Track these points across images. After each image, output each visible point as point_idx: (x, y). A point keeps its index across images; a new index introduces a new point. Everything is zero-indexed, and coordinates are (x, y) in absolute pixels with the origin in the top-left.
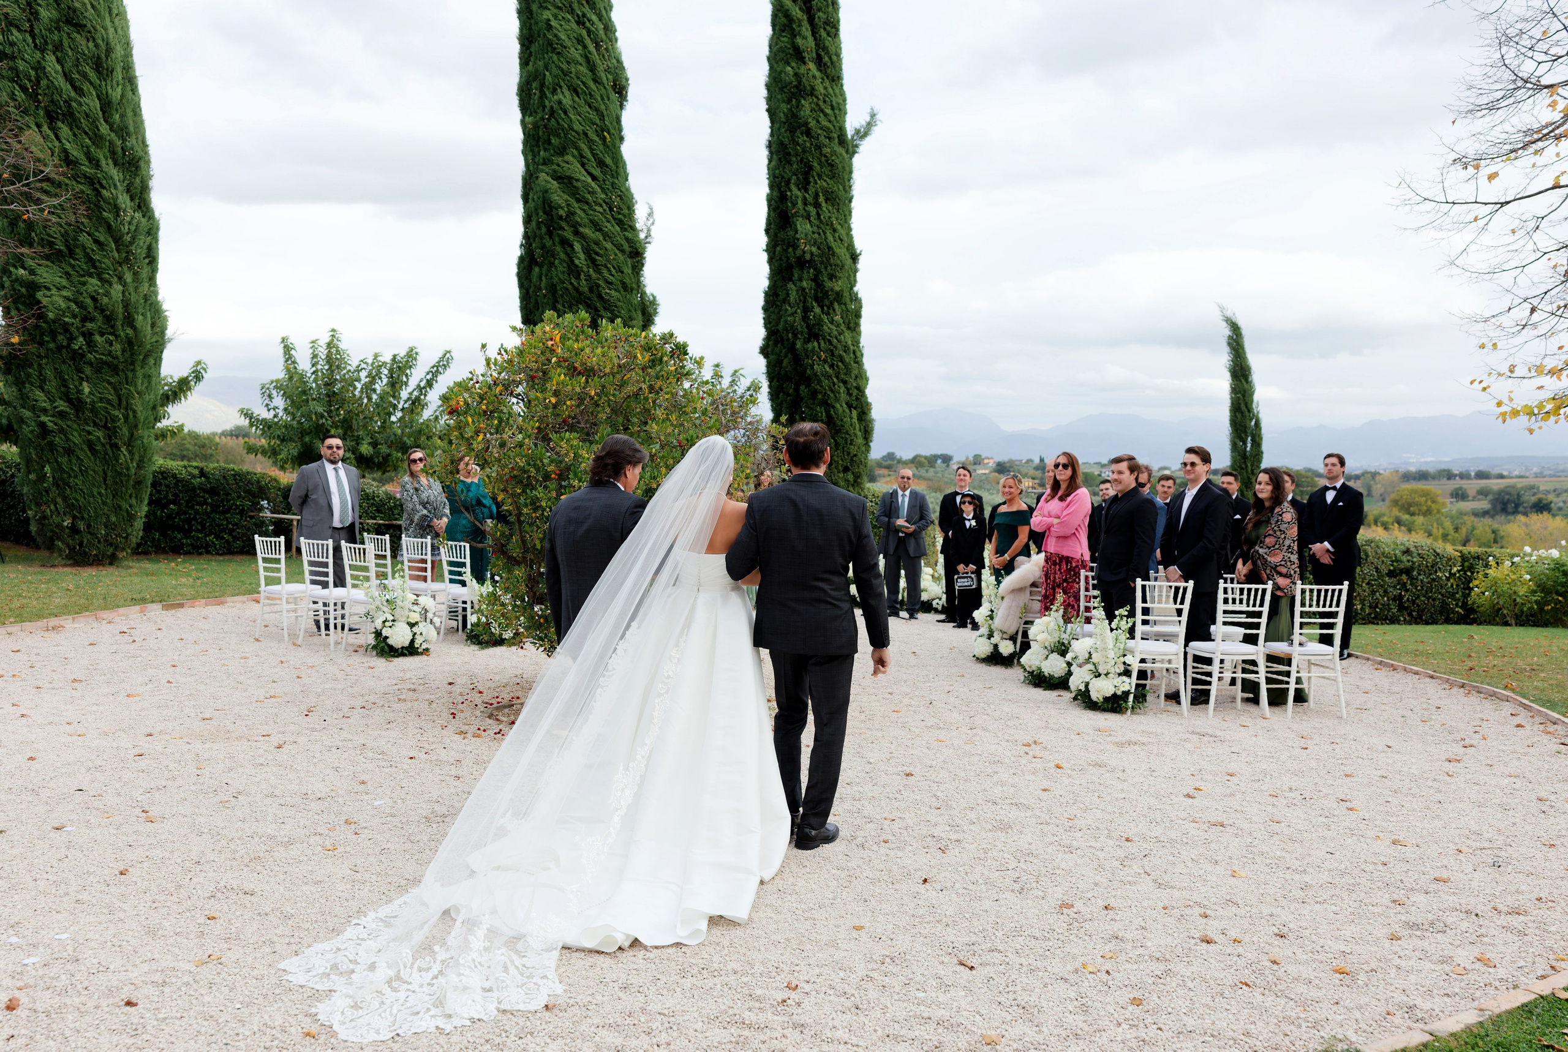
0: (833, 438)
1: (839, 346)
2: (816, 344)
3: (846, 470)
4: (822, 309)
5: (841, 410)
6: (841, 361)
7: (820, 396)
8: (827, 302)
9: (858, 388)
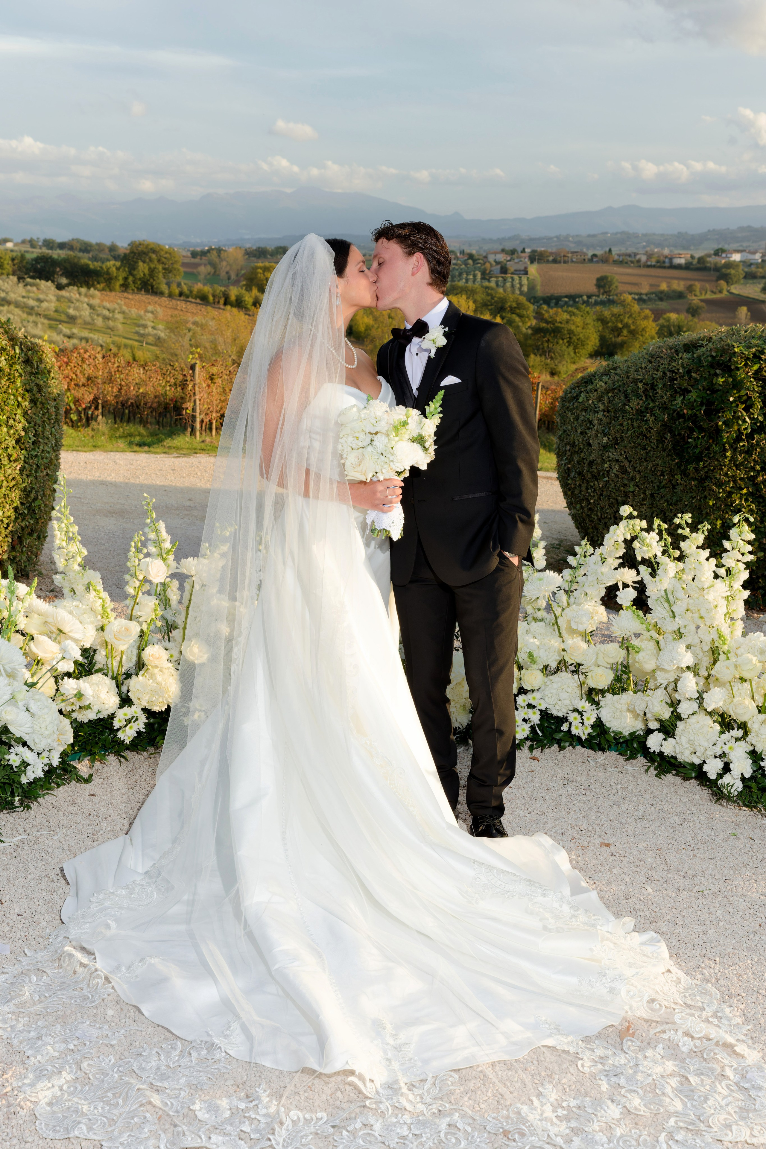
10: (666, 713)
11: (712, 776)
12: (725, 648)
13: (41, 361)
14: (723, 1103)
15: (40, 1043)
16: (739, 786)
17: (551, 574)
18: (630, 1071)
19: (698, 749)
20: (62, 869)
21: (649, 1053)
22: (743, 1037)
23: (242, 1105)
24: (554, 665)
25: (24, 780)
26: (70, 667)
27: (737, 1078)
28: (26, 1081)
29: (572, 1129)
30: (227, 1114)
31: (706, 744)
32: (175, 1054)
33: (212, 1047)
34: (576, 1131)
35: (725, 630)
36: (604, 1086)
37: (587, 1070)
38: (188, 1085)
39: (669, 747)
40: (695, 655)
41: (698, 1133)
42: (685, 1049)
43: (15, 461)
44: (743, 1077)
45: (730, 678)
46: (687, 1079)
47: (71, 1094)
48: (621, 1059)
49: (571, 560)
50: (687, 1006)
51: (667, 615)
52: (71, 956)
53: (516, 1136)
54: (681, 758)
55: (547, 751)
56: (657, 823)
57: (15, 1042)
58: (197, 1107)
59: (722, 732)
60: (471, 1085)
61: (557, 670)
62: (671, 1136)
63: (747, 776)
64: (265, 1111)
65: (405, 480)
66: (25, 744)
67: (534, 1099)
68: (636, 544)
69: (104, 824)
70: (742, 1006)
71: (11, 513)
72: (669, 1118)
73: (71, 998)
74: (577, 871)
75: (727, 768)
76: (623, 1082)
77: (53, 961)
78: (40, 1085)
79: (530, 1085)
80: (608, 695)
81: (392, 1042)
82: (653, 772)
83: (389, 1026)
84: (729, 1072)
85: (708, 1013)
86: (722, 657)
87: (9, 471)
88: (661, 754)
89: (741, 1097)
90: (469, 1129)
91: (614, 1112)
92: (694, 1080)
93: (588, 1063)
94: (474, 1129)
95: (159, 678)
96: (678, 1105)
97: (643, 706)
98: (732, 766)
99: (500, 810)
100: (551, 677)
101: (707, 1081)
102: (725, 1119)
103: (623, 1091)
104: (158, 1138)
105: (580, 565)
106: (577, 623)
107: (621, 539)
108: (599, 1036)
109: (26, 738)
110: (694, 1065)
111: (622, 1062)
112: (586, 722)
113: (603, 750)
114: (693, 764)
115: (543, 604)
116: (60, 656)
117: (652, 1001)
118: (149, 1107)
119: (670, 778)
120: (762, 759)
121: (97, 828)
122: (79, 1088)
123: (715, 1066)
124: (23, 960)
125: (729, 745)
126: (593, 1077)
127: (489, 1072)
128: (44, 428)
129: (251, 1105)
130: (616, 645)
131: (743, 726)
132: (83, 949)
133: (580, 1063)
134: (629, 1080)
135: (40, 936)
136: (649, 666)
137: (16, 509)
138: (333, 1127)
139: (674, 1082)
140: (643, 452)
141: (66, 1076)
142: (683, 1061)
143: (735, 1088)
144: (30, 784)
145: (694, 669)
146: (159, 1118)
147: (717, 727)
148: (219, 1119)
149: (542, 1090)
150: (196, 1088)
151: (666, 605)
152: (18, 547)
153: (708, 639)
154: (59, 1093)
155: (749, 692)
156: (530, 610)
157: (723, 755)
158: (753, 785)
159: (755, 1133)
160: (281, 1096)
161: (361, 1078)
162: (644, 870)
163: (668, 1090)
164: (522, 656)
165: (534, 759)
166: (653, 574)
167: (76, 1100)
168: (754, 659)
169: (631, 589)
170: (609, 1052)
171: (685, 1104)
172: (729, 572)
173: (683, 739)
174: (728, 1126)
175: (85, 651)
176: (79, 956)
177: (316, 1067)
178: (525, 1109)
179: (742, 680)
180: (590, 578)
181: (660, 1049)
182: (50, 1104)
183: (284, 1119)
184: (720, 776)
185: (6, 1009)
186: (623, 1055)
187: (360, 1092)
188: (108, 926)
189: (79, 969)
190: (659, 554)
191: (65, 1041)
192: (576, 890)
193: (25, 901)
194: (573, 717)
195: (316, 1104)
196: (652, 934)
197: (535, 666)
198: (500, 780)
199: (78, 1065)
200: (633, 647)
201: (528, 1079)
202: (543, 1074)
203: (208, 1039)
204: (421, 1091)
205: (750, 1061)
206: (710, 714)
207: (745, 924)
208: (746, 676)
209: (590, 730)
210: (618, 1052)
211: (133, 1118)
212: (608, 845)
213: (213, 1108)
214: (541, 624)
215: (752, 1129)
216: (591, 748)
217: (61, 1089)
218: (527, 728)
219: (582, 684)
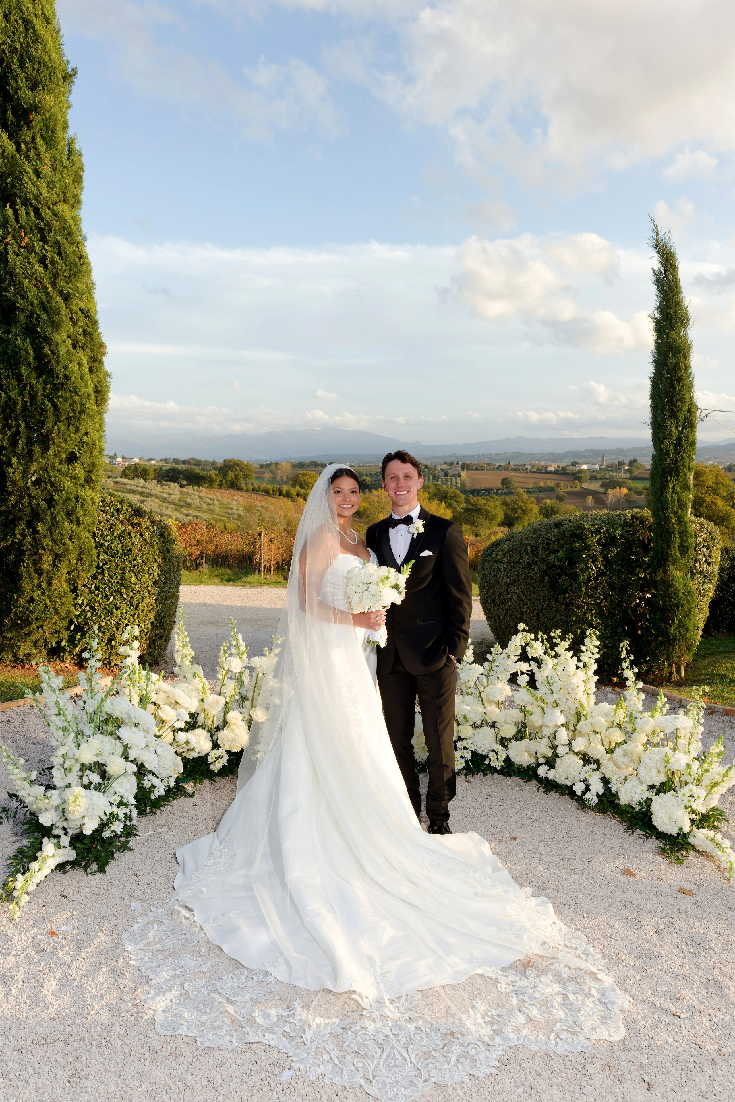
0: (51, 400)
1: (56, 224)
2: (9, 212)
3: (72, 458)
4: (18, 149)
5: (63, 350)
6: (59, 254)
7: (22, 318)
8: (26, 135)
9: (86, 314)
10: (549, 754)
11: (579, 793)
12: (585, 712)
13: (169, 534)
14: (590, 1013)
15: (158, 970)
16: (596, 800)
17: (477, 666)
18: (531, 991)
19: (569, 776)
20: (175, 854)
21: (543, 978)
22: (602, 968)
23: (285, 1013)
24: (479, 723)
25: (153, 797)
26: (182, 725)
27: (599, 996)
28: (150, 996)
29: (495, 1031)
30: (276, 1019)
31: (574, 773)
32: (243, 978)
33: (266, 974)
34: (497, 1032)
35: (584, 702)
36: (515, 1001)
37: (503, 990)
38: (251, 999)
39: (551, 775)
40: (566, 717)
41: (575, 1033)
42: (565, 976)
43: (153, 594)
44: (603, 995)
45: (588, 731)
46: (567, 996)
47: (177, 1004)
48: (525, 983)
49: (489, 657)
50: (567, 946)
51: (548, 692)
52: (179, 912)
53: (459, 1036)
54: (559, 781)
55: (476, 776)
56: (545, 824)
57: (143, 969)
58: (256, 1014)
59: (584, 765)
60: (430, 1000)
61: (481, 725)
62: (558, 1036)
63: (600, 793)
64: (299, 1017)
65: (387, 611)
66: (153, 774)
67: (470, 1010)
68: (528, 649)
69: (201, 824)
70: (601, 947)
71: (149, 626)
72: (556, 1023)
73: (179, 940)
74: (495, 856)
75: (587, 789)
76: (526, 999)
77: (167, 915)
78: (158, 998)
79: (467, 1001)
80: (513, 742)
81: (379, 971)
82: (542, 790)
83: (378, 960)
84: (594, 992)
85: (579, 952)
86: (583, 718)
87: (149, 601)
88: (547, 778)
89: (602, 1009)
90: (429, 1031)
91: (521, 1019)
92: (571, 997)
93: (504, 986)
94: (432, 1030)
95: (236, 731)
96: (562, 1015)
97: (535, 749)
98: (591, 787)
99: (447, 815)
100: (478, 730)
101: (580, 998)
102: (592, 1024)
103: (526, 1005)
104: (232, 1035)
105: (494, 660)
106: (493, 697)
107: (518, 644)
108: (511, 967)
109: (154, 771)
110: (571, 987)
111: (526, 984)
112: (500, 759)
113: (510, 776)
114: (567, 785)
115: (472, 684)
116: (176, 718)
117: (544, 943)
118: (226, 1014)
119: (552, 794)
120: (609, 783)
121: (197, 827)
122: (183, 1001)
123: (585, 987)
124: (150, 914)
125: (589, 773)
126: (508, 995)
127: (441, 992)
128: (170, 574)
129: (290, 1013)
130: (518, 711)
131: (597, 762)
132: (186, 907)
133: (499, 985)
134: (530, 997)
135: (160, 898)
136: (538, 724)
137: (152, 623)
138: (342, 1029)
139: (559, 999)
140: (532, 588)
141: (175, 992)
142: (564, 984)
143: (597, 1002)
144: (156, 799)
145: (566, 726)
146: (232, 1022)
147: (581, 762)
148: (270, 1023)
149: (475, 1004)
150: (255, 1002)
151: (547, 685)
152: (153, 646)
153: (574, 707)
154: (170, 1004)
155: (600, 740)
156: (464, 688)
157: (585, 780)
158: (604, 799)
159: (612, 1033)
160: (310, 1008)
161: (360, 995)
162: (537, 855)
163: (555, 1004)
164: (459, 717)
165: (468, 781)
166: (539, 667)
167: (180, 1009)
168: (603, 720)
169: (525, 675)
170: (517, 978)
171: (566, 1014)
172: (585, 665)
173: (560, 770)
174: (594, 1029)
175: (192, 715)
176: (184, 912)
177: (332, 988)
178: (464, 1017)
179: (596, 732)
180: (500, 668)
181: (549, 976)
182: (164, 1011)
183: (311, 1023)
184: (584, 793)
185: (138, 947)
186: (526, 980)
187: (360, 1005)
188: (202, 892)
189: (184, 921)
190: (542, 654)
191: (174, 969)
192: (496, 869)
193: (152, 875)
194: (491, 755)
195: (332, 1013)
196: (543, 898)
197: (468, 724)
198: (447, 798)
199: (182, 984)
200: (528, 711)
201: (466, 996)
202: (476, 993)
203: (264, 968)
204: (398, 1005)
205: (606, 984)
206: (577, 754)
207: (601, 891)
208: (597, 730)
209: (502, 764)
210: (523, 978)
211: (216, 1022)
212: (515, 839)
213: (266, 1016)
214: (471, 696)
215: (609, 1031)
216: (503, 775)
217: (171, 1001)
218: (463, 762)
219: (497, 734)
